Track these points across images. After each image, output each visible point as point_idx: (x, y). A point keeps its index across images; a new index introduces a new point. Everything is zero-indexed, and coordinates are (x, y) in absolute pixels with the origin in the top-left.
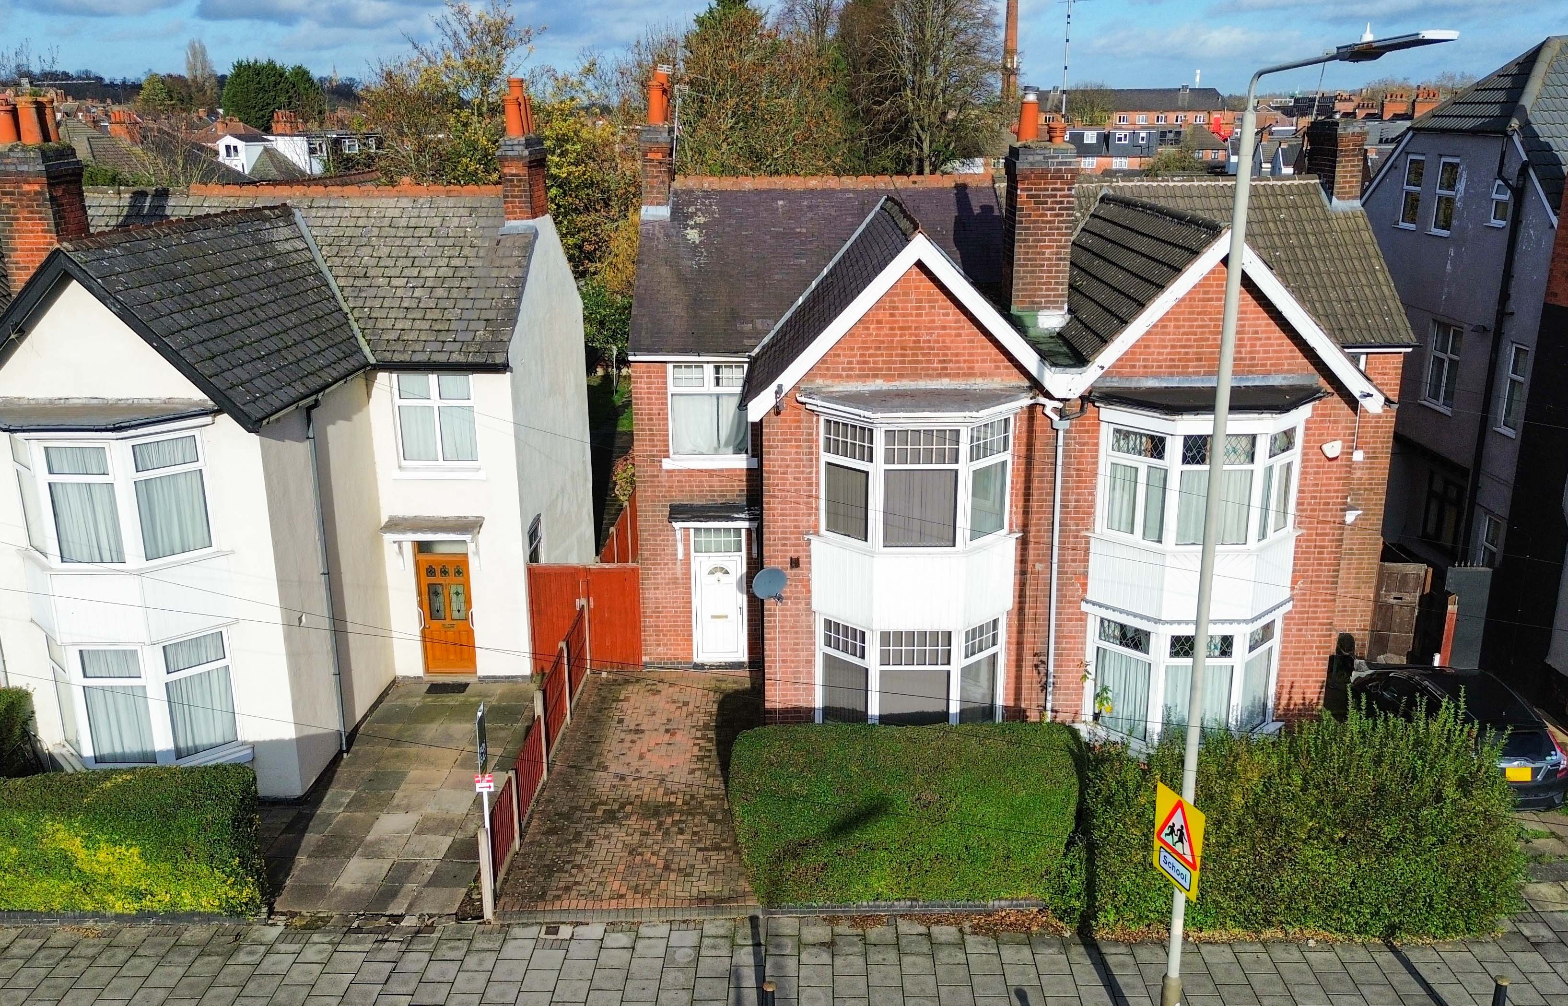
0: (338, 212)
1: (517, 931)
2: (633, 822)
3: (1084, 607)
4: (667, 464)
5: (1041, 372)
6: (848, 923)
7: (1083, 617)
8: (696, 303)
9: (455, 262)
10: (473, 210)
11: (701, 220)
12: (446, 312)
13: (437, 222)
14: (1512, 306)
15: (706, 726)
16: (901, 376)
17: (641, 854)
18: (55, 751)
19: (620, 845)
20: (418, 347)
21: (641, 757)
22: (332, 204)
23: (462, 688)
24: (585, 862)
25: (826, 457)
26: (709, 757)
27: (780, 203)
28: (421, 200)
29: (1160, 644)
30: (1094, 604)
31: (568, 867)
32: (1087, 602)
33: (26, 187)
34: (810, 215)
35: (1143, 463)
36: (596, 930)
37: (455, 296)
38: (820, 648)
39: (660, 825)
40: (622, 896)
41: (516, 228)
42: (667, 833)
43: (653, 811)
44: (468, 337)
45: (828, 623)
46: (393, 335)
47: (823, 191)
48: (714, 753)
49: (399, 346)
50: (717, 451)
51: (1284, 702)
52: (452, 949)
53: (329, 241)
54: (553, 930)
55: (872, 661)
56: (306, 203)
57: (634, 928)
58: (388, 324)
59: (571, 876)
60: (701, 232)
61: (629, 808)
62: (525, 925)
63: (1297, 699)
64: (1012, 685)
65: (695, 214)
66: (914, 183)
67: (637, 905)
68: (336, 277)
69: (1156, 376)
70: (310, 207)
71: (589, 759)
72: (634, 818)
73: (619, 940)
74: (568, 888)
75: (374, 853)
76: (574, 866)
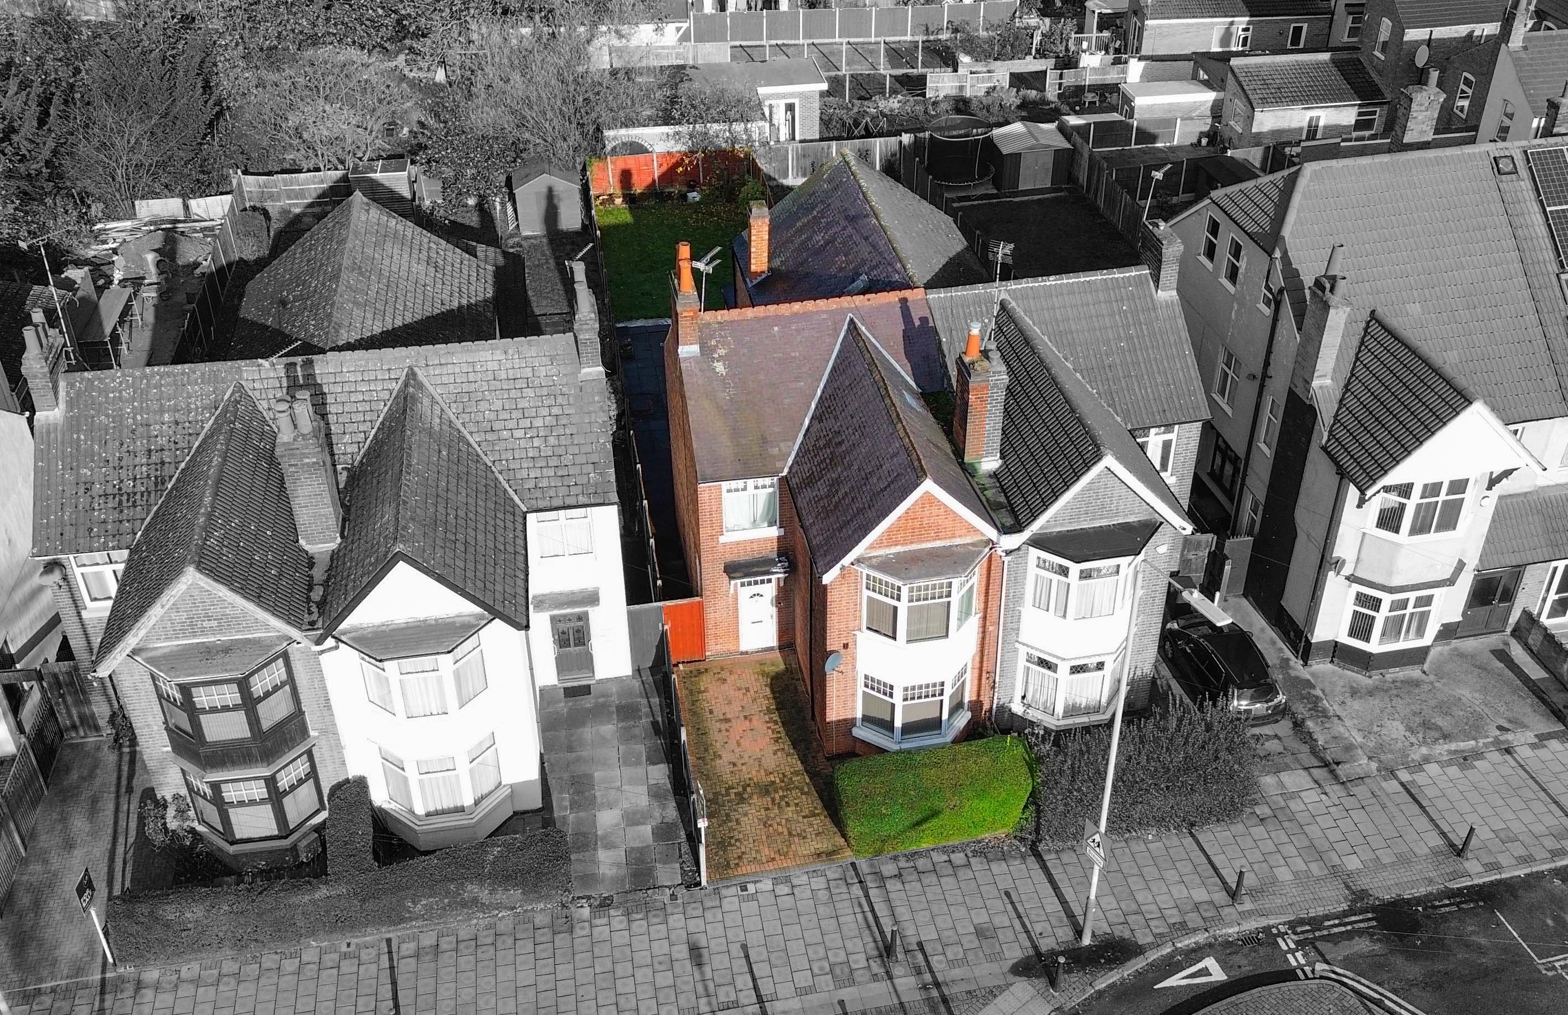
1: (724, 892)
2: (755, 799)
4: (722, 539)
6: (905, 859)
7: (1016, 650)
8: (736, 433)
9: (555, 411)
10: (552, 359)
11: (722, 352)
12: (562, 458)
13: (528, 372)
14: (1271, 369)
15: (769, 711)
16: (912, 543)
17: (770, 826)
19: (756, 820)
20: (552, 493)
21: (739, 744)
22: (443, 362)
23: (586, 690)
24: (741, 836)
25: (866, 593)
26: (780, 738)
27: (776, 329)
28: (510, 352)
29: (1064, 668)
30: (1024, 644)
31: (733, 841)
32: (1020, 643)
34: (799, 338)
35: (1056, 578)
36: (766, 885)
37: (564, 443)
39: (773, 800)
40: (773, 859)
41: (590, 374)
42: (780, 807)
43: (766, 790)
44: (585, 481)
45: (866, 677)
46: (531, 484)
47: (804, 313)
48: (783, 734)
49: (538, 494)
50: (755, 524)
51: (1131, 676)
52: (694, 909)
53: (453, 397)
54: (744, 889)
55: (898, 699)
56: (422, 363)
57: (787, 880)
58: (524, 474)
59: (738, 848)
60: (724, 364)
61: (749, 789)
62: (728, 887)
63: (1139, 673)
64: (975, 689)
65: (717, 346)
66: (869, 300)
67: (785, 865)
68: (471, 433)
69: (1062, 525)
70: (427, 365)
71: (706, 750)
72: (755, 797)
73: (783, 889)
74: (740, 858)
75: (610, 846)
76: (737, 840)
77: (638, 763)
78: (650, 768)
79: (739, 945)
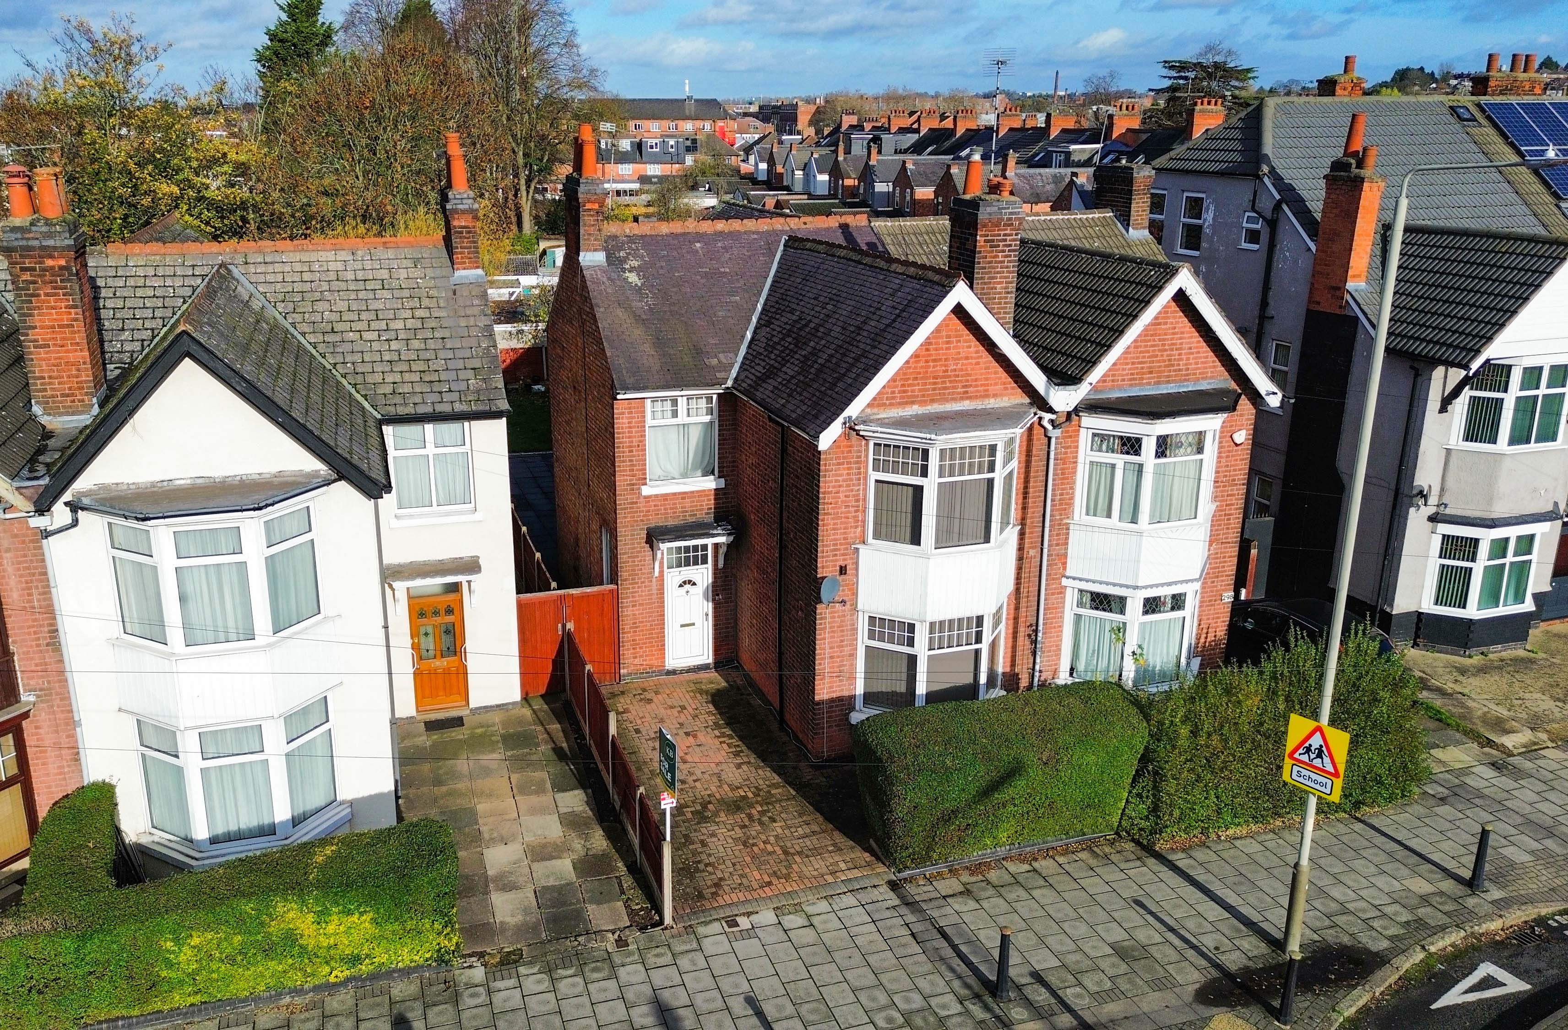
0: (278, 268)
1: (701, 930)
2: (723, 817)
3: (1065, 582)
4: (646, 491)
5: (1047, 392)
6: (967, 872)
7: (1062, 590)
8: (659, 343)
9: (419, 313)
10: (416, 262)
11: (635, 263)
12: (430, 363)
13: (384, 274)
14: (1271, 311)
15: (717, 726)
16: (933, 401)
17: (754, 845)
18: (145, 840)
19: (730, 841)
20: (418, 399)
22: (268, 259)
23: (458, 722)
24: (712, 859)
25: (874, 476)
27: (698, 245)
29: (1134, 606)
30: (1074, 579)
31: (701, 866)
32: (1068, 578)
33: (50, 262)
34: (727, 256)
35: (1120, 460)
36: (767, 916)
37: (433, 347)
38: (863, 640)
39: (750, 817)
40: (769, 884)
41: (467, 277)
42: (761, 823)
43: (736, 806)
44: (463, 386)
45: (872, 619)
46: (388, 389)
47: (730, 233)
48: (744, 748)
49: (398, 400)
50: (685, 475)
51: (1202, 640)
52: (657, 956)
53: (281, 297)
54: (733, 924)
55: (921, 649)
56: (240, 260)
57: (798, 908)
58: (378, 378)
59: (710, 874)
60: (638, 275)
61: (710, 807)
62: (706, 923)
63: (1211, 637)
64: (1009, 655)
65: (627, 258)
66: (805, 223)
67: (789, 889)
68: (303, 334)
69: (1120, 387)
70: (246, 263)
72: (722, 814)
73: (792, 921)
74: (717, 885)
75: (507, 885)
76: (706, 865)
77: (541, 790)
78: (559, 796)
79: (741, 999)
